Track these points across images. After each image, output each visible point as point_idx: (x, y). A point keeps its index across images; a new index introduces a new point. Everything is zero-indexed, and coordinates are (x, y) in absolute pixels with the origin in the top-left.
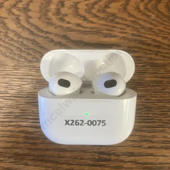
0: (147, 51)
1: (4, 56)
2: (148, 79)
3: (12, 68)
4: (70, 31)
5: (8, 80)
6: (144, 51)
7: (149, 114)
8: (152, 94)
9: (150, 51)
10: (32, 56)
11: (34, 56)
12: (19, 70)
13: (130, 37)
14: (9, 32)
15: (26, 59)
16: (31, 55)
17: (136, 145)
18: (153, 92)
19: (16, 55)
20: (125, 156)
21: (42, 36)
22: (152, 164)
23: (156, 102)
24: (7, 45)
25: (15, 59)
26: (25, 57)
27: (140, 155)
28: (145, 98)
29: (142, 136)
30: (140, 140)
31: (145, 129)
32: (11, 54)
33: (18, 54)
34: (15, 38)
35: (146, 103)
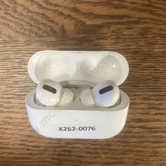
0: (158, 22)
1: (14, 31)
2: (157, 50)
3: (24, 44)
4: (80, 3)
5: (21, 55)
6: (155, 22)
7: (157, 83)
8: (160, 65)
9: (160, 21)
10: (42, 31)
11: (45, 30)
12: (30, 46)
13: (140, 7)
14: (17, 6)
15: (36, 34)
16: (41, 29)
17: (144, 113)
18: (162, 63)
19: (27, 30)
20: (134, 122)
21: (51, 10)
22: (158, 128)
23: (164, 72)
24: (17, 21)
25: (26, 35)
26: (35, 32)
27: (147, 121)
28: (153, 69)
29: (150, 104)
30: (148, 108)
31: (153, 98)
32: (21, 29)
33: (29, 29)
34: (25, 13)
35: (155, 73)
